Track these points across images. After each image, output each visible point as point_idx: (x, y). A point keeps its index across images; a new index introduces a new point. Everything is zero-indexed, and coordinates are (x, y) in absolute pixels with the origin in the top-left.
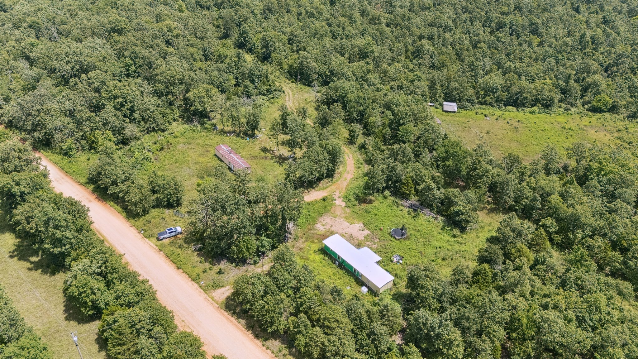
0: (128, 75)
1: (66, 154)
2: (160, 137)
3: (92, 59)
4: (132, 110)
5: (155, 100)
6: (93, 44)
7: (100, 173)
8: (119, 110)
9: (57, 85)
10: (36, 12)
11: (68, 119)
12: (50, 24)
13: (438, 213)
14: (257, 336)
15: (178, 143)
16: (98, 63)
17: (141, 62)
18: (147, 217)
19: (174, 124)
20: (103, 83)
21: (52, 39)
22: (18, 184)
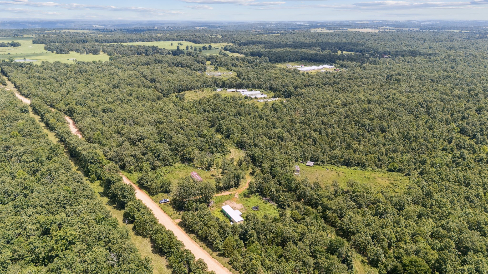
0: (161, 142)
1: (130, 172)
2: (169, 168)
3: (147, 134)
4: (159, 156)
5: (170, 153)
6: (148, 128)
7: (142, 178)
8: (154, 155)
9: (131, 145)
10: (125, 113)
11: (132, 158)
12: (130, 119)
13: (276, 203)
14: (187, 233)
15: (176, 171)
16: (149, 136)
17: (168, 136)
18: (157, 196)
19: (177, 163)
20: (149, 144)
21: (131, 125)
22: (113, 178)
